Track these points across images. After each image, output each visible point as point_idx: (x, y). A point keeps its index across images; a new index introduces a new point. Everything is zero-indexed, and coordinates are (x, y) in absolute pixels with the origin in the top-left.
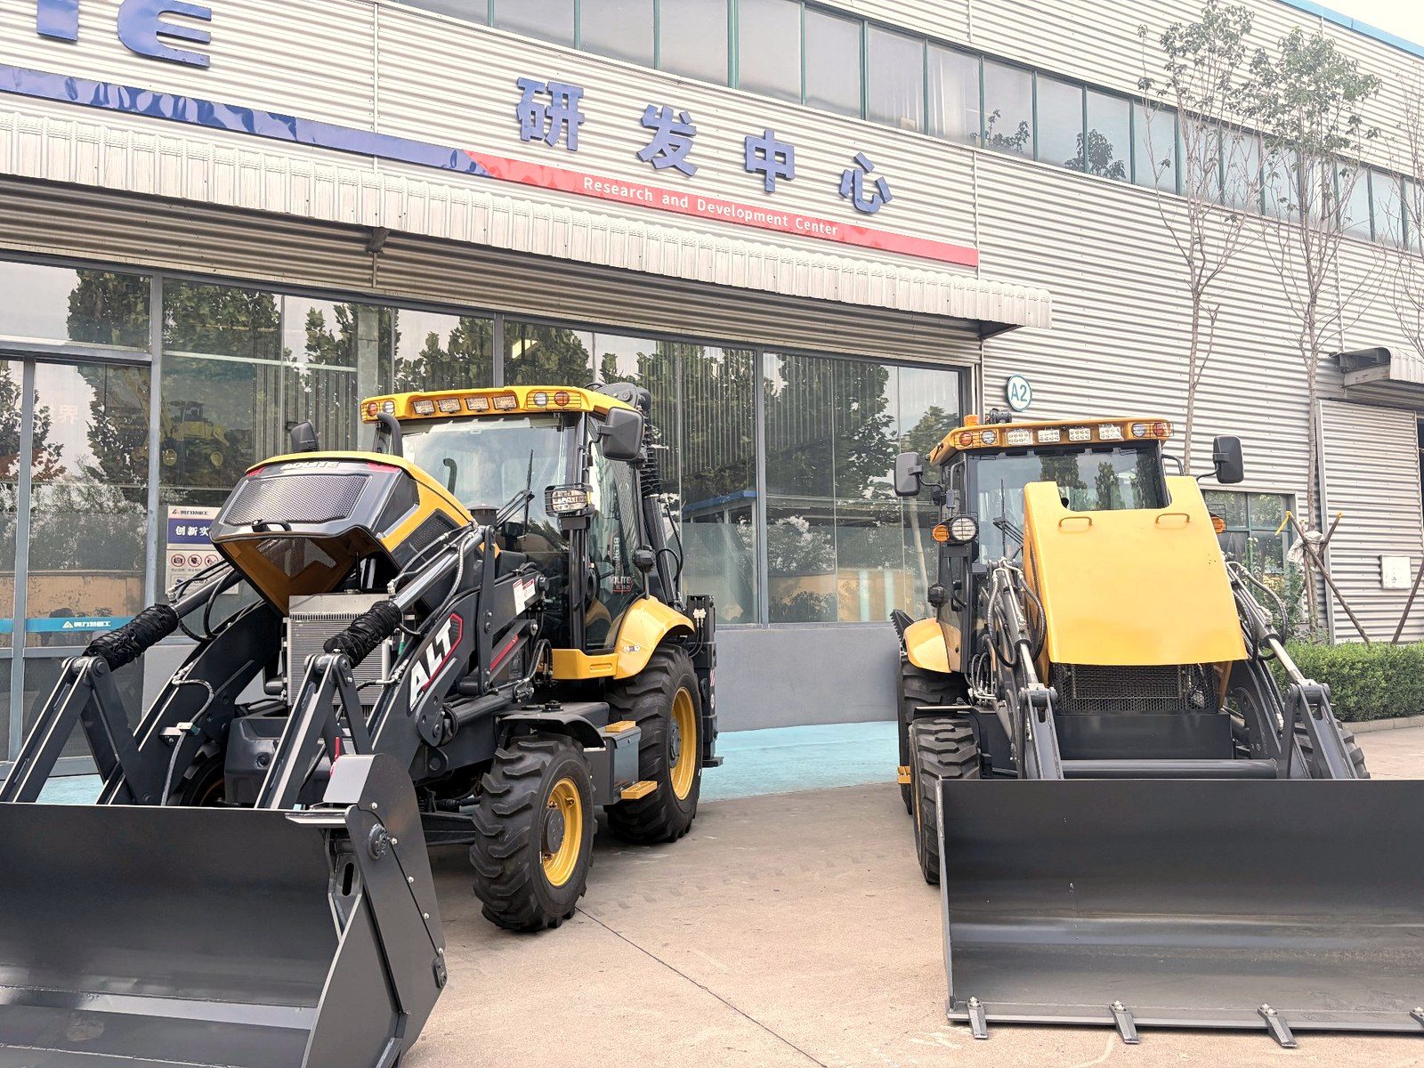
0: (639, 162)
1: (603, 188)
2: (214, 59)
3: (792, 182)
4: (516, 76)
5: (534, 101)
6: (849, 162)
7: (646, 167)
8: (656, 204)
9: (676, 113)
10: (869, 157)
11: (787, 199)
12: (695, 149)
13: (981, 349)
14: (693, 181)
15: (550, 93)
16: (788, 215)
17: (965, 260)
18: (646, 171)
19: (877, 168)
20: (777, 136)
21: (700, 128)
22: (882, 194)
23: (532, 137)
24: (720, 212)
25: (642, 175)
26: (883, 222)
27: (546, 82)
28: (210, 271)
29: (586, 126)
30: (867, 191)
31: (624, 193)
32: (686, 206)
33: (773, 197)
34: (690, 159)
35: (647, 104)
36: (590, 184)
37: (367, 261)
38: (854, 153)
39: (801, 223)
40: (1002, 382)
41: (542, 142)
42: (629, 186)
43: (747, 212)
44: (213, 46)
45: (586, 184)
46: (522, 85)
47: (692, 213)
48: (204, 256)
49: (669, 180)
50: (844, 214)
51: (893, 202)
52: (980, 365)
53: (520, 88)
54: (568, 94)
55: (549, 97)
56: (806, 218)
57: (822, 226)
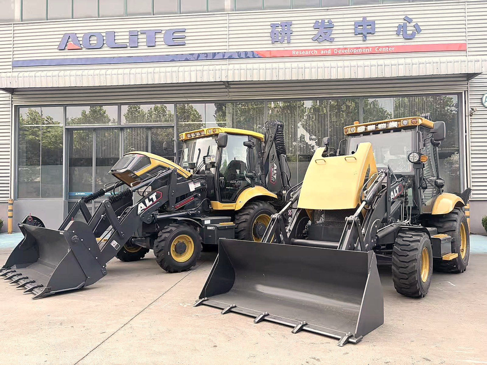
0: (313, 41)
1: (299, 53)
2: (186, 42)
3: (375, 35)
4: (269, 23)
5: (276, 30)
6: (403, 21)
7: (316, 42)
8: (320, 54)
9: (326, 21)
10: (410, 17)
11: (372, 41)
12: (334, 32)
13: (468, 84)
14: (334, 43)
15: (281, 26)
16: (372, 47)
17: (461, 48)
18: (317, 44)
19: (414, 20)
20: (368, 19)
21: (335, 24)
22: (418, 29)
23: (275, 42)
24: (343, 52)
25: (316, 46)
26: (418, 41)
27: (279, 23)
28: (186, 100)
29: (294, 34)
30: (410, 29)
31: (307, 53)
32: (330, 53)
33: (367, 42)
34: (332, 36)
35: (315, 21)
36: (294, 53)
37: (226, 90)
38: (403, 17)
39: (378, 49)
40: (480, 97)
41: (279, 42)
42: (308, 50)
43: (354, 50)
44: (187, 38)
45: (293, 53)
46: (273, 26)
47: (333, 55)
48: (185, 96)
49: (326, 45)
50: (400, 41)
51: (422, 32)
52: (468, 91)
53: (271, 27)
54: (287, 25)
55: (281, 27)
56: (379, 47)
57: (387, 48)
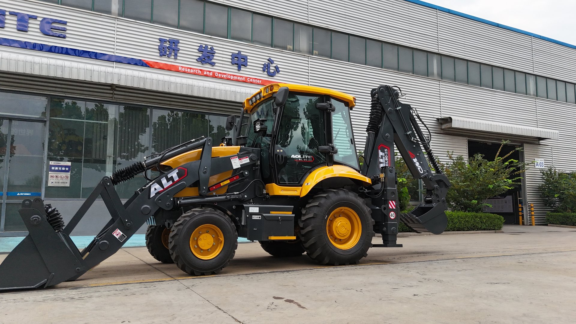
0: (197, 62)
1: (185, 70)
2: (67, 35)
3: (247, 67)
4: (159, 37)
5: (164, 44)
6: (267, 61)
7: (199, 63)
8: (202, 74)
9: (209, 47)
10: (272, 59)
11: (245, 72)
12: (215, 58)
14: (215, 67)
15: (169, 42)
16: (245, 77)
19: (275, 62)
20: (242, 53)
21: (217, 51)
22: (277, 70)
23: (163, 55)
24: (223, 77)
25: (199, 66)
26: (277, 79)
27: (168, 39)
29: (180, 51)
30: (272, 70)
31: (192, 71)
32: (212, 75)
33: (241, 72)
34: (213, 61)
35: (200, 45)
36: (181, 69)
38: (268, 58)
39: (249, 80)
41: (166, 56)
42: (193, 69)
43: (231, 76)
44: (67, 32)
45: (180, 69)
46: (161, 40)
47: (214, 77)
49: (207, 67)
50: (264, 76)
51: (280, 72)
54: (175, 42)
55: (169, 43)
56: (251, 78)
57: (256, 80)
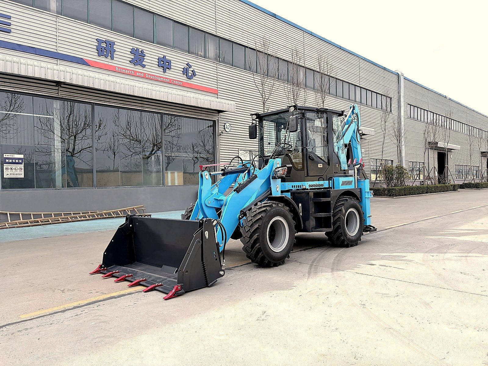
0: (130, 63)
1: (121, 70)
2: (12, 30)
3: (170, 70)
4: (96, 38)
5: (101, 45)
6: (185, 65)
8: (134, 75)
9: (140, 50)
10: (190, 64)
11: (169, 75)
12: (145, 60)
13: (218, 116)
14: (145, 69)
16: (170, 79)
17: (215, 92)
18: (132, 66)
19: (192, 67)
20: (166, 57)
21: (146, 55)
22: (194, 74)
23: (101, 55)
24: (152, 78)
27: (104, 40)
28: (13, 90)
29: (116, 53)
30: (190, 73)
31: (127, 72)
33: (166, 74)
34: (144, 63)
35: (132, 47)
37: (57, 88)
38: (187, 63)
39: (173, 81)
40: (224, 124)
41: (104, 57)
42: (128, 70)
43: (159, 78)
44: (12, 26)
45: (116, 69)
47: (144, 77)
49: (138, 69)
50: (184, 79)
51: (197, 76)
52: (218, 120)
53: (97, 41)
54: (111, 44)
55: (106, 44)
57: (178, 82)
